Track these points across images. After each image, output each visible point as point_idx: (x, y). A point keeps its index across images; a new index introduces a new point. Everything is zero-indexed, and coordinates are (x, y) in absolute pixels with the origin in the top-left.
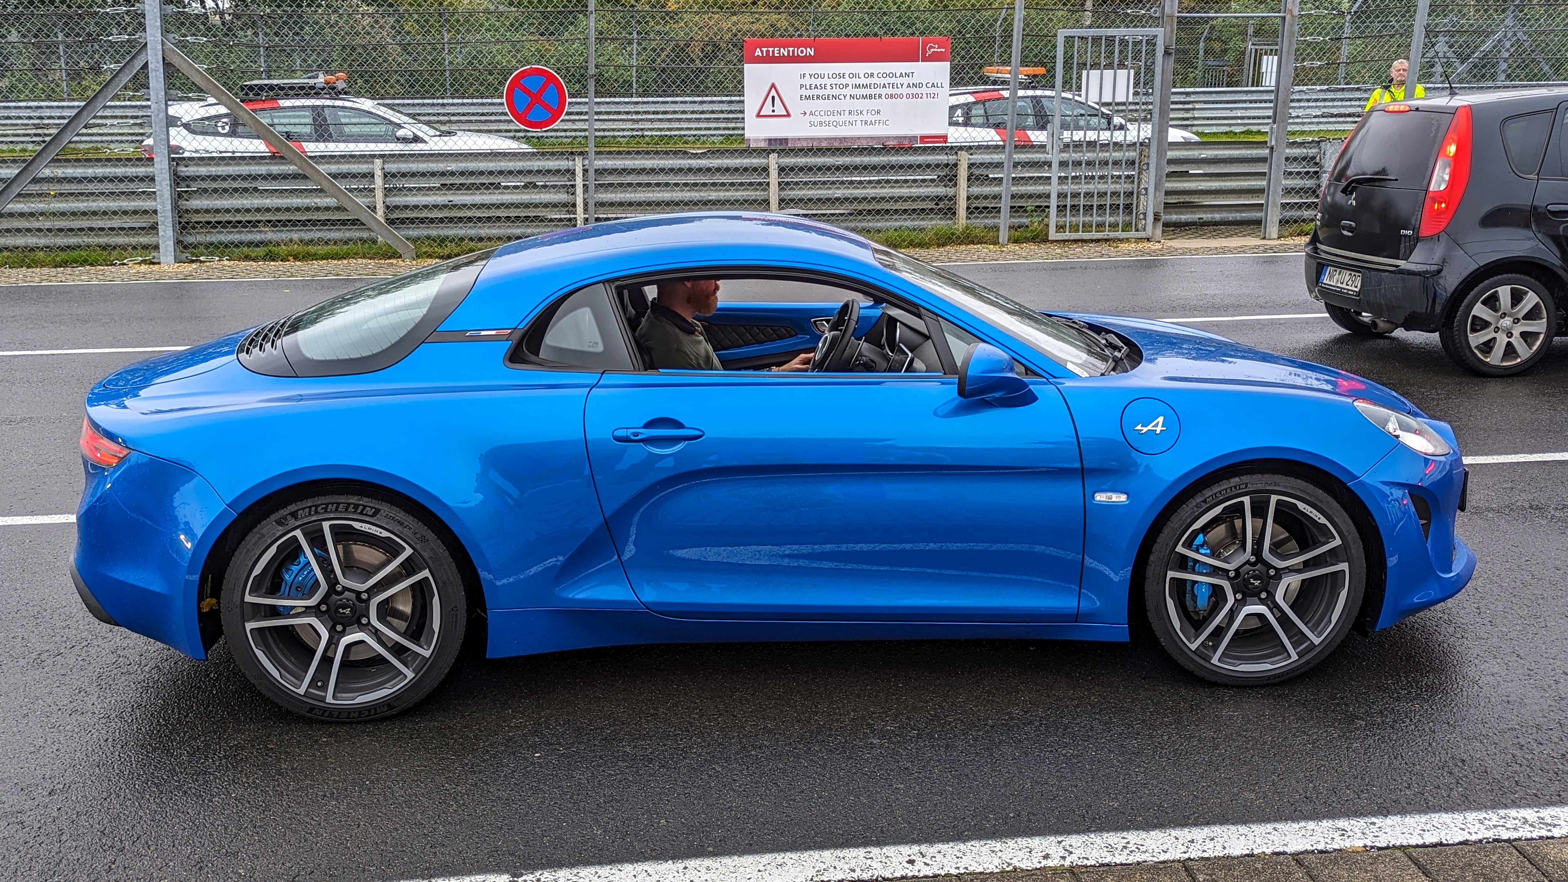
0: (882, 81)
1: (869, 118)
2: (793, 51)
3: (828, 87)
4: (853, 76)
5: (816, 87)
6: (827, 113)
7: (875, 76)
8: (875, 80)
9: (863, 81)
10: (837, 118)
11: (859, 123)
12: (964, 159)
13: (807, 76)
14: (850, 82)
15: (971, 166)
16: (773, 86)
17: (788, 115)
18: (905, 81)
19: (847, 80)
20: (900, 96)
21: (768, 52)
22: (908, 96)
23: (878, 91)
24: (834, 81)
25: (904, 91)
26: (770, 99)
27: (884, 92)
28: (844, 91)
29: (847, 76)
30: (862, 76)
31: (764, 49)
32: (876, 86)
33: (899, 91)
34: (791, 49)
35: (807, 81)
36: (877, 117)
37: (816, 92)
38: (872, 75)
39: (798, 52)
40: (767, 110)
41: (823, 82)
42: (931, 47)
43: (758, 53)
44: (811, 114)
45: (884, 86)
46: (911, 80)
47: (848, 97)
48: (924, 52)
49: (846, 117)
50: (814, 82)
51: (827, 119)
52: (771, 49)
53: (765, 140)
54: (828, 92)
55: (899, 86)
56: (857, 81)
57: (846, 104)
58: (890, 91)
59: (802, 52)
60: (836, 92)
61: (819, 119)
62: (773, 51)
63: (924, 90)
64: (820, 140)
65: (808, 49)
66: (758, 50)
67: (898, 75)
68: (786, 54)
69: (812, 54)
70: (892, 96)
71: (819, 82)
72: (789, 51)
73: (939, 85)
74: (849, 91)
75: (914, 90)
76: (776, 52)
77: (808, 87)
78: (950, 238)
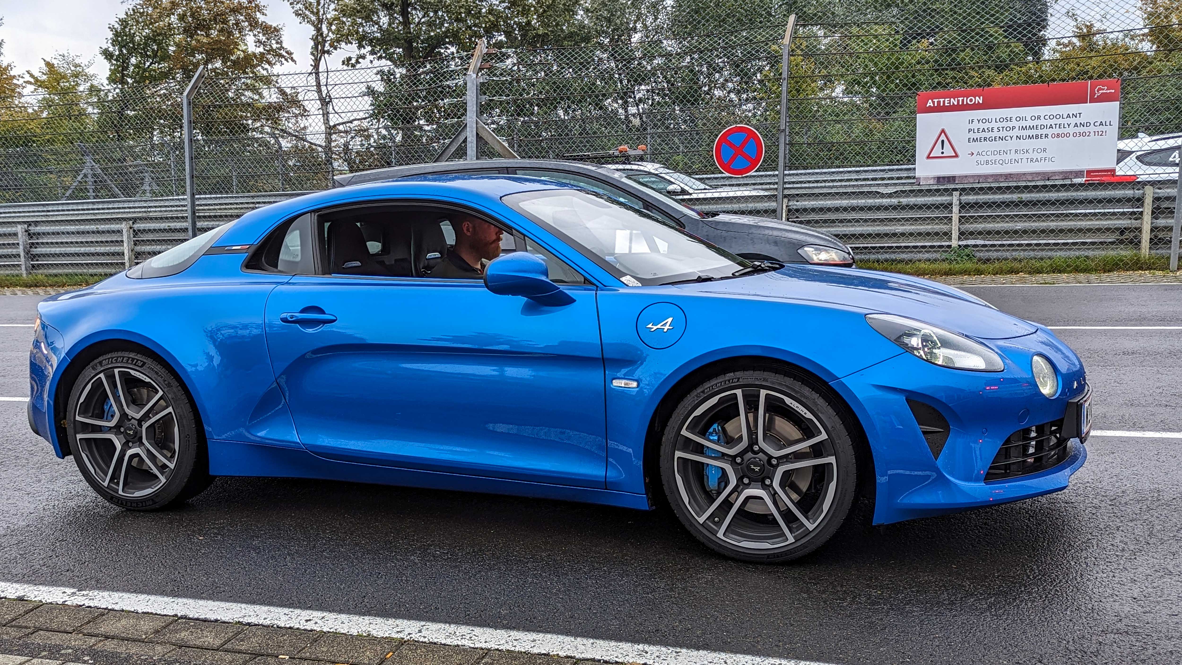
0: (1049, 122)
1: (1035, 156)
2: (963, 100)
3: (995, 130)
4: (1019, 119)
5: (984, 130)
6: (993, 153)
7: (1042, 118)
8: (1042, 122)
9: (1030, 123)
10: (1003, 157)
11: (1025, 160)
12: (1149, 193)
13: (976, 121)
14: (1017, 124)
15: (1157, 199)
16: (943, 131)
17: (956, 156)
18: (1073, 121)
19: (1014, 123)
20: (1067, 135)
21: (939, 102)
22: (1075, 135)
23: (1044, 132)
24: (1000, 125)
25: (1071, 130)
26: (940, 142)
27: (1050, 132)
28: (1011, 133)
29: (1014, 119)
30: (1028, 118)
31: (936, 101)
32: (1043, 127)
33: (1065, 131)
34: (961, 99)
35: (975, 126)
36: (1043, 155)
37: (983, 135)
38: (1039, 118)
39: (967, 101)
40: (937, 152)
41: (990, 126)
42: (1100, 89)
43: (930, 103)
44: (978, 154)
45: (1051, 127)
46: (1078, 120)
47: (1015, 137)
48: (1093, 93)
49: (1013, 156)
50: (981, 126)
51: (993, 158)
52: (942, 100)
53: (934, 178)
54: (996, 134)
55: (1066, 126)
56: (1024, 124)
57: (1013, 144)
58: (1057, 131)
59: (971, 100)
60: (1002, 134)
61: (986, 158)
62: (944, 102)
63: (1092, 128)
64: (986, 177)
65: (977, 98)
66: (930, 101)
67: (1065, 116)
68: (956, 103)
69: (981, 102)
70: (1058, 135)
71: (986, 126)
72: (958, 101)
73: (1108, 123)
74: (1016, 133)
75: (1081, 129)
76: (946, 102)
77: (976, 131)
78: (1117, 264)
